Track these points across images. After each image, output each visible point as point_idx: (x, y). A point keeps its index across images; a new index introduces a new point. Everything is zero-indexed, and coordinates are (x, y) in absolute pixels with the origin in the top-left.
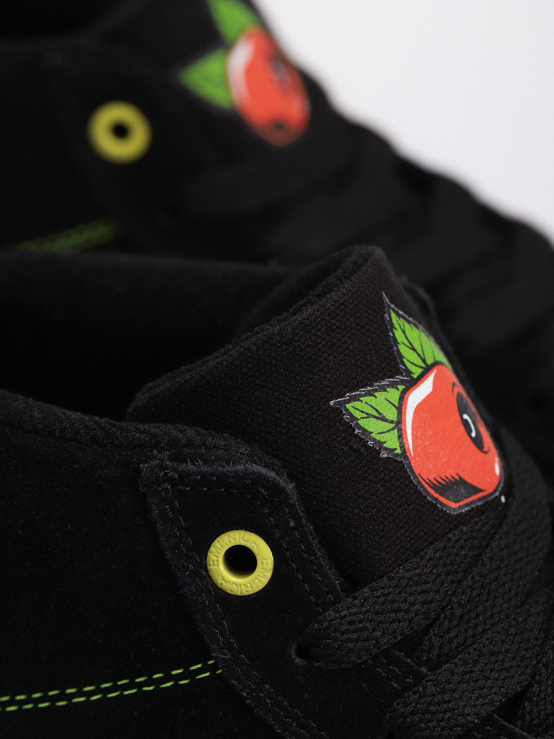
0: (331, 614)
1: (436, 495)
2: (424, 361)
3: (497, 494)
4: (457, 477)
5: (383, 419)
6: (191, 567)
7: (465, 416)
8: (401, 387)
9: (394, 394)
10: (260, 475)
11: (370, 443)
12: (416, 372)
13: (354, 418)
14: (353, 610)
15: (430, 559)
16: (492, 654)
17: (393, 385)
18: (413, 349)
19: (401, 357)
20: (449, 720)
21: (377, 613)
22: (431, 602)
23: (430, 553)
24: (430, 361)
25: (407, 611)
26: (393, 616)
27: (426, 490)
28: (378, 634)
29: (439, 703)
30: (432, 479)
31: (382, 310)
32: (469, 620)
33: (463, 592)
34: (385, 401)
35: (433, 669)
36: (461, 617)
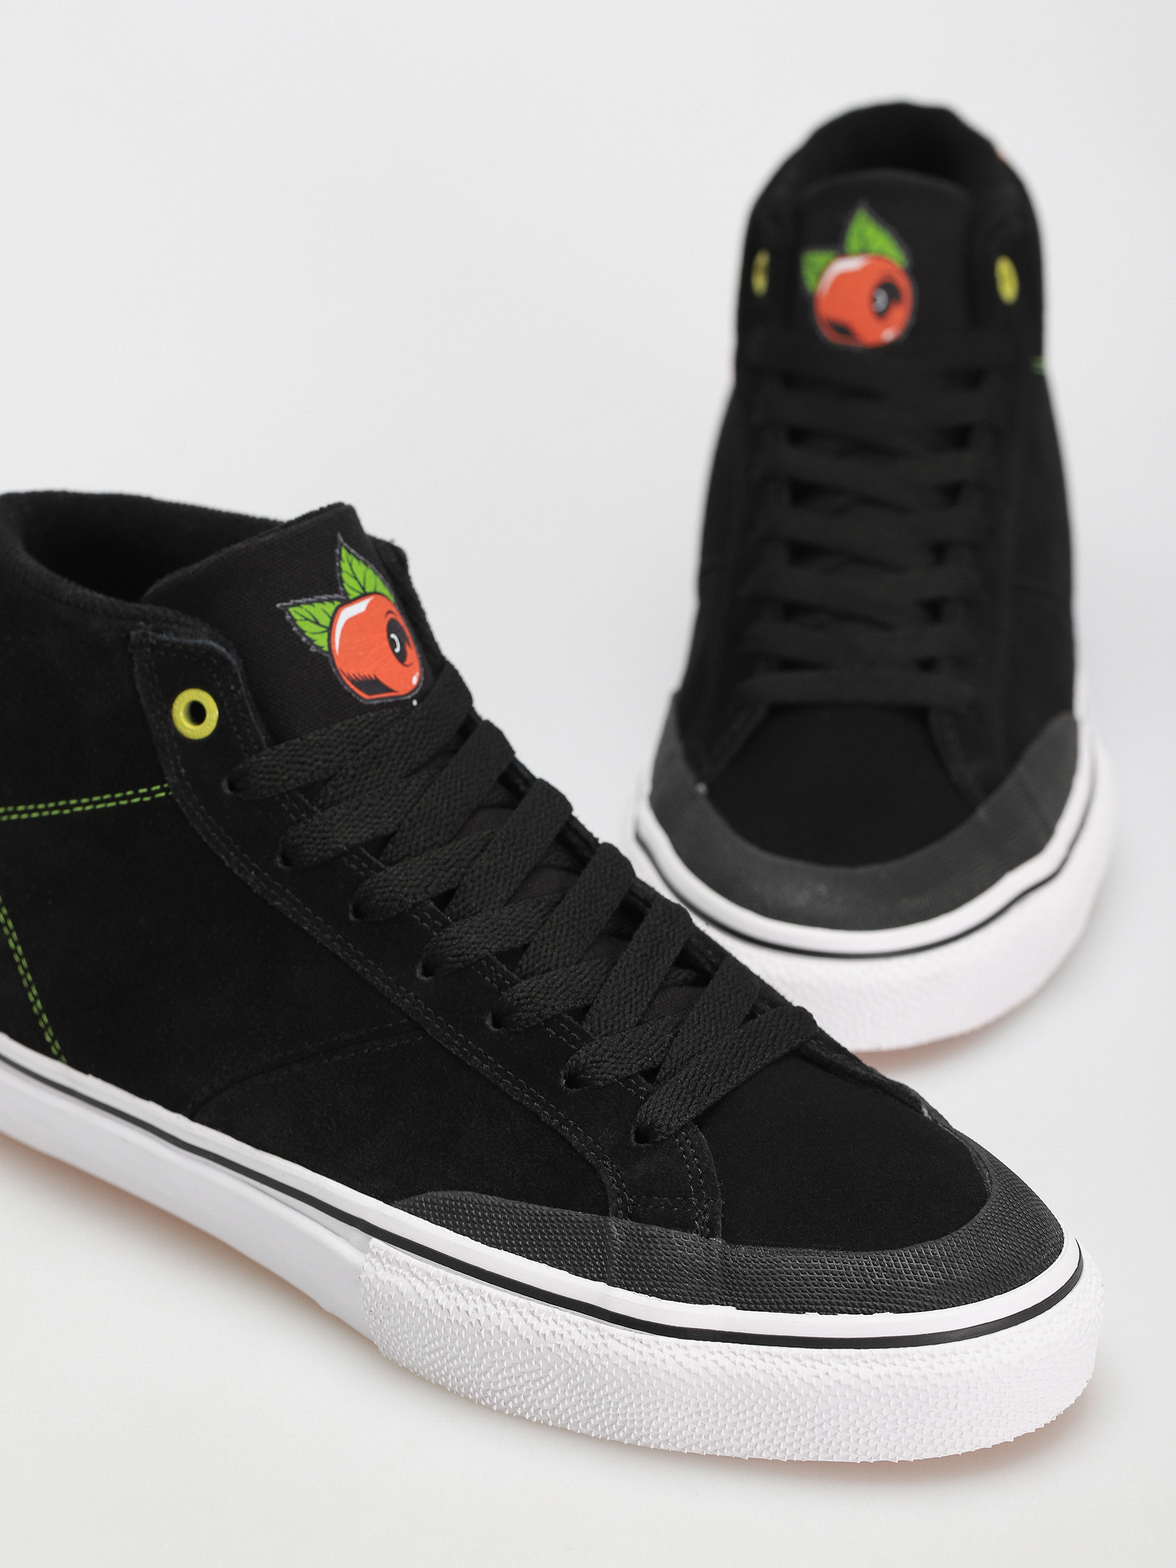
0: (254, 758)
1: (353, 687)
2: (363, 589)
3: (409, 697)
4: (373, 677)
5: (317, 622)
6: (159, 712)
7: (393, 636)
8: (337, 603)
9: (330, 607)
10: (213, 648)
11: (304, 639)
12: (353, 594)
13: (294, 620)
14: (269, 758)
15: (337, 730)
16: (370, 805)
17: (331, 600)
18: (356, 578)
19: (342, 581)
20: (324, 844)
21: (288, 762)
22: (331, 761)
23: (338, 726)
24: (369, 589)
25: (311, 765)
26: (298, 766)
27: (344, 682)
28: (285, 777)
29: (320, 832)
30: (351, 674)
31: (334, 544)
32: (359, 780)
33: (358, 759)
34: (322, 612)
35: (323, 808)
36: (353, 777)
